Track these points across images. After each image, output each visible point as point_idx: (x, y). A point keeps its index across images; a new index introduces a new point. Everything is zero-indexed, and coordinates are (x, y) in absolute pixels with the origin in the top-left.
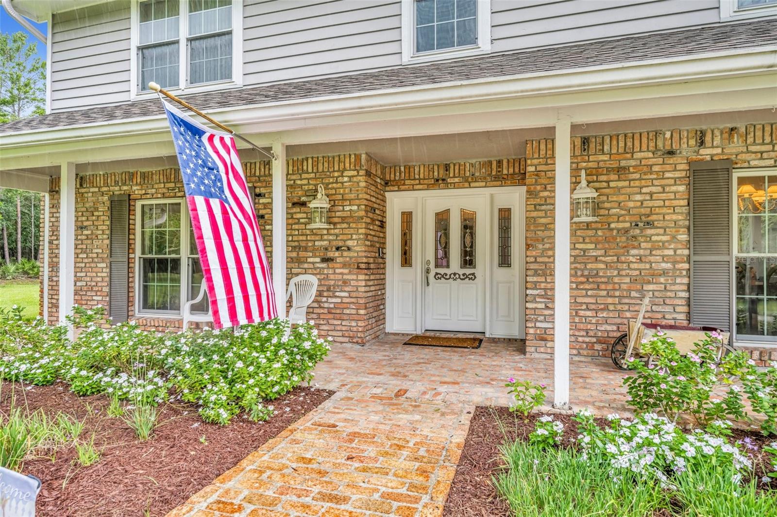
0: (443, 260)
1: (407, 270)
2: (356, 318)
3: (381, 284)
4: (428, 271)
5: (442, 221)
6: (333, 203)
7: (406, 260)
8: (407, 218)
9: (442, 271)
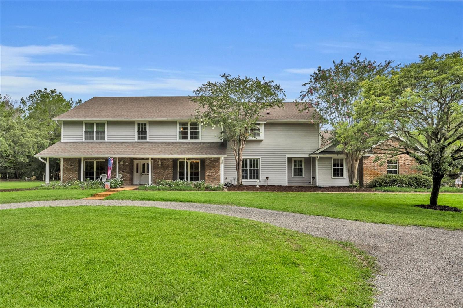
0: (144, 172)
1: (137, 174)
2: (128, 181)
3: (133, 176)
4: (141, 174)
5: (144, 165)
6: (124, 163)
7: (137, 172)
8: (137, 164)
9: (144, 174)
